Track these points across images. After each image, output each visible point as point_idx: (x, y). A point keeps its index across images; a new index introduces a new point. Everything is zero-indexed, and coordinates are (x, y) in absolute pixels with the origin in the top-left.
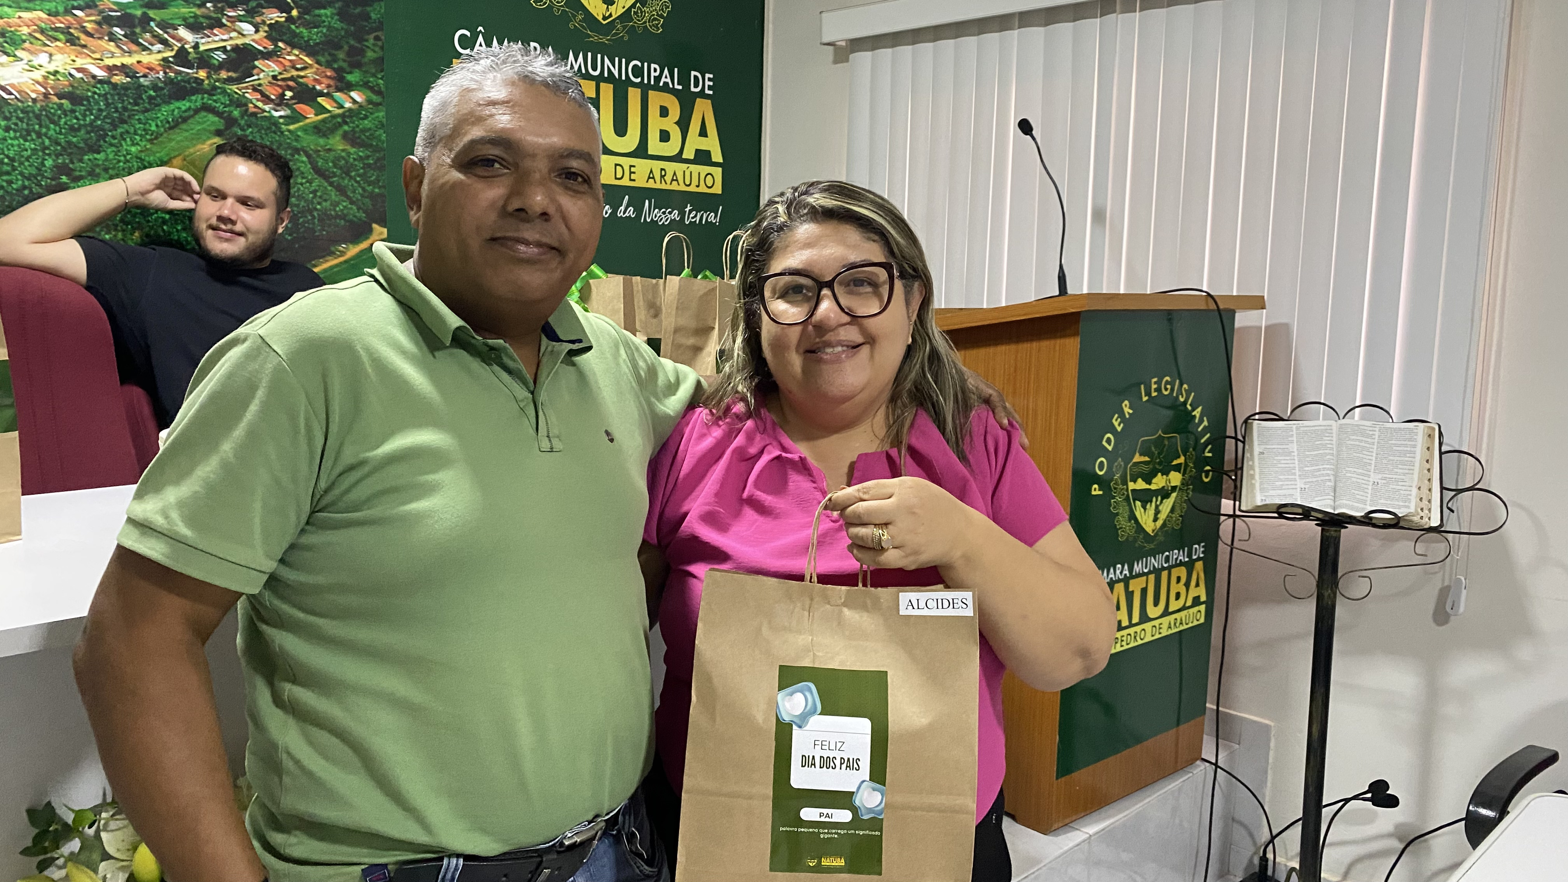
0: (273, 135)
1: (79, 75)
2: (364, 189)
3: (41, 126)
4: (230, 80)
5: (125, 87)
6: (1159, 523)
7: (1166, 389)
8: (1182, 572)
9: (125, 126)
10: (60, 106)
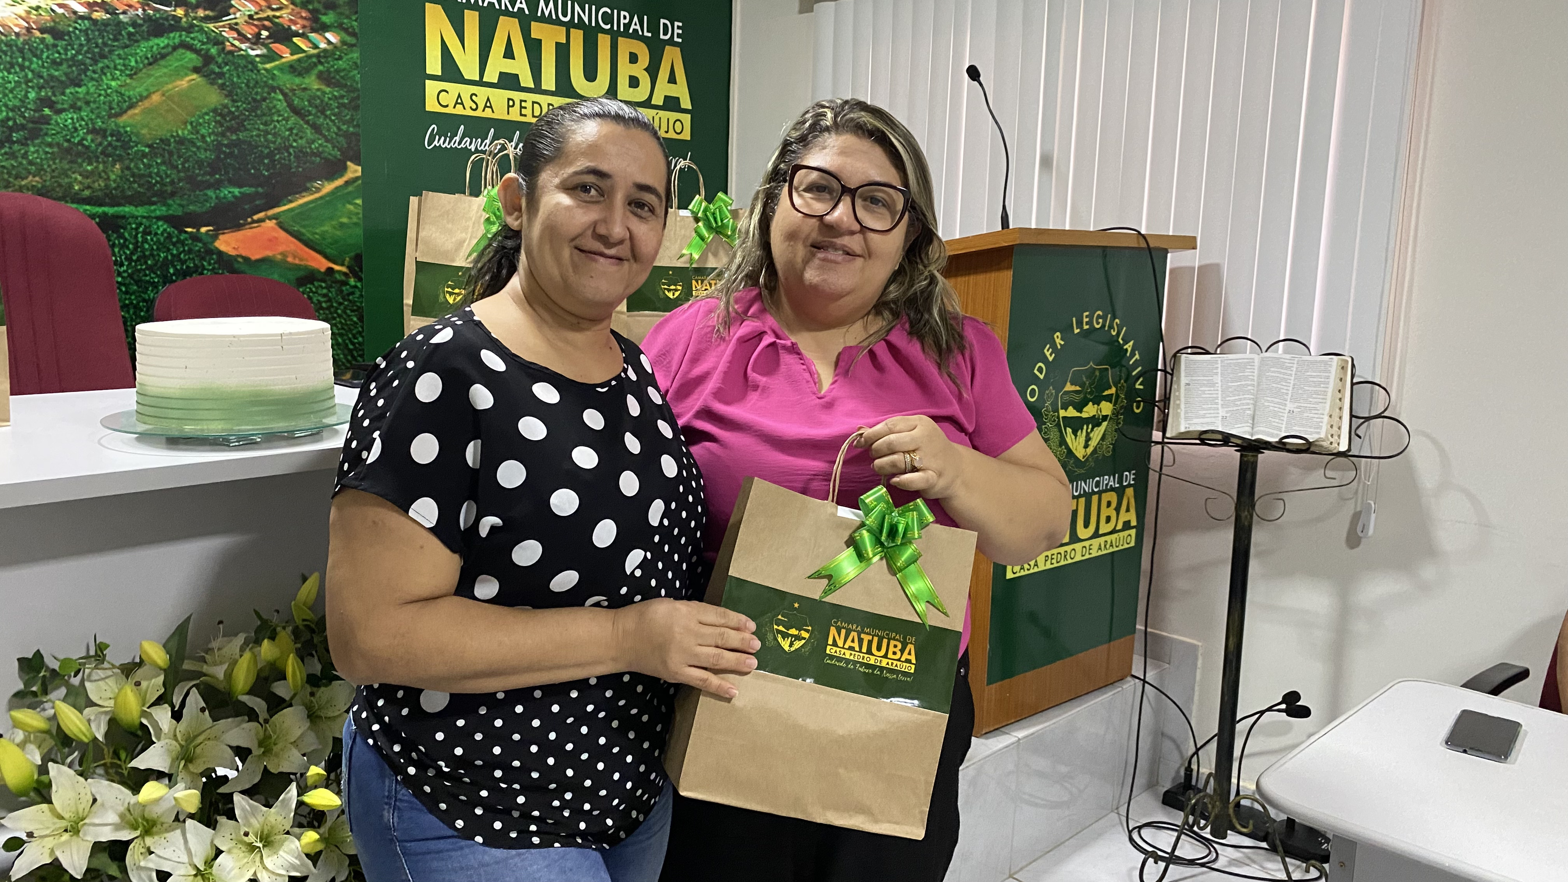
0: (250, 73)
1: (60, 11)
2: (339, 128)
3: (24, 59)
4: (207, 19)
5: (105, 23)
6: (1090, 450)
7: (1098, 323)
8: (1113, 497)
9: (106, 61)
10: (43, 40)
